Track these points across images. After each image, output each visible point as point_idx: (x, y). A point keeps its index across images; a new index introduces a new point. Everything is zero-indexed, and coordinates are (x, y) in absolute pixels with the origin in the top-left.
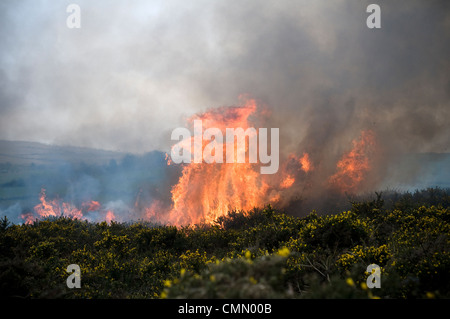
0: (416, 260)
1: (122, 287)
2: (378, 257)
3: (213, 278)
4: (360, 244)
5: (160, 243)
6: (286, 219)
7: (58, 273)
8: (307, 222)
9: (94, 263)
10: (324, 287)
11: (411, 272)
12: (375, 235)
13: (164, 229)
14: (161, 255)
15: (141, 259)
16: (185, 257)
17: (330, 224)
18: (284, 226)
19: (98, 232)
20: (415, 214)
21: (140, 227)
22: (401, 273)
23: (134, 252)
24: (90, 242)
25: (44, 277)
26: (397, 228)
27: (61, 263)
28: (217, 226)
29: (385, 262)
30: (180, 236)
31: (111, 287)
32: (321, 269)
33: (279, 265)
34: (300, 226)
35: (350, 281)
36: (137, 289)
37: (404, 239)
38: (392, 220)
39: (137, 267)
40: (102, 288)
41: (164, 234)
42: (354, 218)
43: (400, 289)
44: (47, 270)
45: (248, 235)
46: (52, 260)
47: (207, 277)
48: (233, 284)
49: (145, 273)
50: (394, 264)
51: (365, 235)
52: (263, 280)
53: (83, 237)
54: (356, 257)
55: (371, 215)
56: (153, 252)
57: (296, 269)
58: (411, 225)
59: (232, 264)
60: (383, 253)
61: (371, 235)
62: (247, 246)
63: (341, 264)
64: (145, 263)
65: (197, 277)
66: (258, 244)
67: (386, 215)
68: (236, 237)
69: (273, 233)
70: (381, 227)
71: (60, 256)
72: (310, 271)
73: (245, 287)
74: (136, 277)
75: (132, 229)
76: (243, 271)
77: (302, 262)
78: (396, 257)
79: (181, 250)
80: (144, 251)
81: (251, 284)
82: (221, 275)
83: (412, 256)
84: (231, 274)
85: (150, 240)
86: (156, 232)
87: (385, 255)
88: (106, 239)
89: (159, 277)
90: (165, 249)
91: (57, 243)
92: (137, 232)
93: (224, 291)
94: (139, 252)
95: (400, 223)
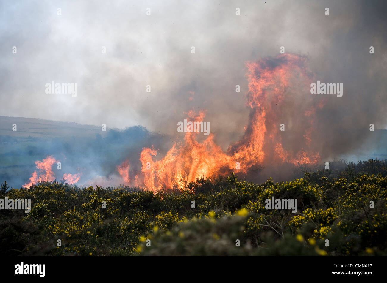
0: (358, 221)
1: (106, 242)
2: (325, 218)
3: (182, 234)
4: (311, 207)
5: (138, 205)
6: (246, 185)
7: (50, 230)
8: (265, 188)
9: (81, 222)
10: (278, 243)
11: (354, 230)
12: (324, 199)
13: (142, 193)
14: (139, 216)
15: (122, 219)
16: (160, 217)
17: (285, 189)
18: (245, 191)
19: (86, 196)
20: (358, 182)
21: (122, 191)
22: (346, 231)
23: (116, 213)
24: (79, 204)
25: (38, 233)
26: (343, 193)
27: (54, 222)
28: (188, 191)
29: (331, 223)
30: (155, 199)
31: (95, 242)
32: (277, 228)
33: (239, 224)
34: (259, 191)
35: (300, 238)
36: (118, 244)
37: (348, 203)
38: (338, 186)
39: (119, 226)
40: (88, 243)
41: (142, 198)
42: (305, 184)
43: (344, 245)
44: (41, 228)
45: (214, 199)
46: (45, 219)
47: (176, 234)
48: (199, 240)
49: (125, 230)
50: (339, 224)
51: (315, 200)
52: (225, 236)
53: (73, 200)
54: (307, 218)
55: (320, 183)
56: (132, 213)
57: (256, 228)
58: (355, 191)
59: (198, 223)
60: (329, 215)
61: (320, 200)
62: (213, 209)
63: (294, 225)
64: (125, 222)
65: (169, 233)
66: (222, 207)
67: (333, 182)
68: (204, 200)
69: (235, 197)
70: (328, 192)
71: (53, 216)
72: (266, 229)
73: (210, 242)
74: (118, 234)
75: (115, 193)
76: (207, 228)
77: (260, 222)
78: (342, 218)
79: (156, 212)
80: (125, 211)
81: (214, 240)
82: (189, 232)
83: (355, 217)
84: (198, 231)
85: (129, 203)
86: (135, 196)
87: (332, 216)
88: (92, 201)
89: (137, 235)
90: (143, 210)
91: (50, 204)
92: (119, 196)
93: (191, 245)
94: (121, 213)
95: (345, 189)
